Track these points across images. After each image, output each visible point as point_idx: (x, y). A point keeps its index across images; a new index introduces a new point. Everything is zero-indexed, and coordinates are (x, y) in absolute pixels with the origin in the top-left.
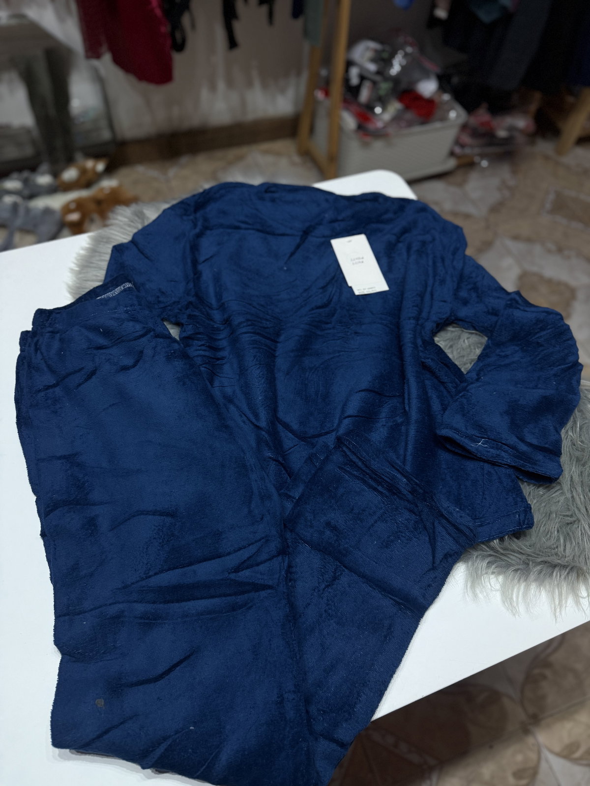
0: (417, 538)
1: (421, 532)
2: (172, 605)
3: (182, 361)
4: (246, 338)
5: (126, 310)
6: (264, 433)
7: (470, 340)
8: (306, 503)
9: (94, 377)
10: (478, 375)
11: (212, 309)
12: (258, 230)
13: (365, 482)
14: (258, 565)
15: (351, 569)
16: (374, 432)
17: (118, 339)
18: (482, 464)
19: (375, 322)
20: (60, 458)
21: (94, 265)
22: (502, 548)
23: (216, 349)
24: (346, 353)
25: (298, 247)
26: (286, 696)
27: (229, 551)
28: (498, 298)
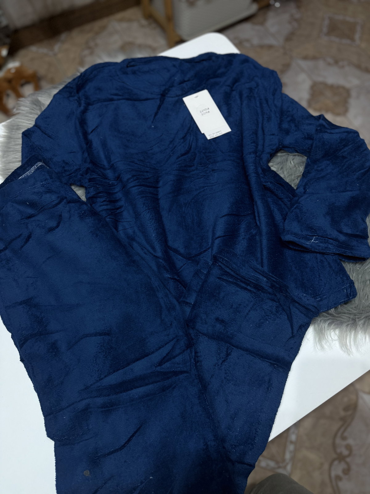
0: (279, 318)
1: (281, 313)
3: (92, 218)
4: (135, 190)
7: (295, 160)
8: (200, 307)
9: (30, 239)
10: (304, 189)
11: (105, 169)
12: (128, 99)
13: (238, 285)
14: (174, 357)
15: (237, 347)
16: (237, 244)
17: (42, 208)
18: (315, 254)
19: (225, 160)
20: (21, 303)
21: (12, 149)
22: (337, 314)
23: (116, 201)
24: (209, 187)
25: (159, 107)
27: (153, 350)
28: (310, 124)
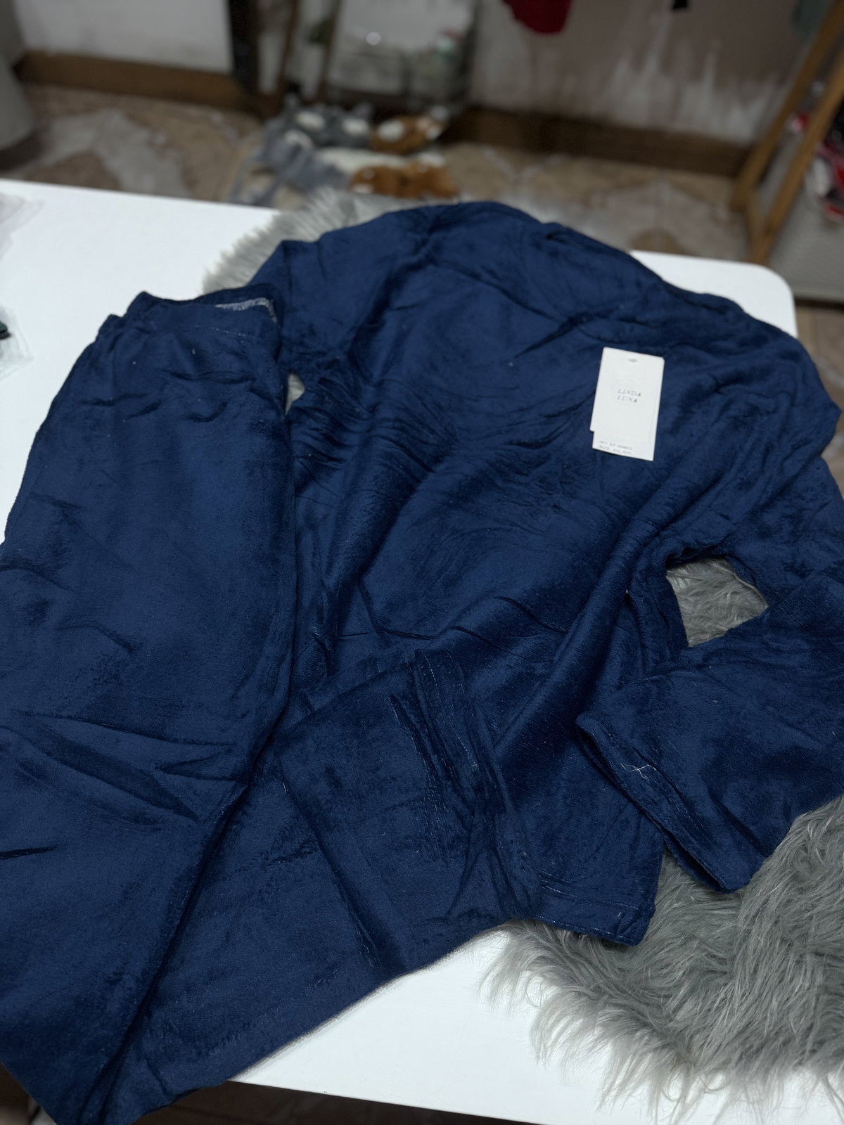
0: (446, 862)
1: (456, 856)
2: (69, 769)
3: (267, 440)
4: (381, 445)
5: (239, 337)
6: (324, 594)
7: (738, 597)
8: (319, 724)
9: (153, 412)
10: (705, 660)
11: (367, 380)
12: (505, 292)
13: (418, 739)
14: (199, 777)
15: (327, 854)
16: (489, 668)
17: (208, 373)
18: (624, 801)
19: (594, 503)
20: (56, 503)
21: (251, 258)
22: (570, 948)
23: (339, 445)
24: (522, 531)
25: (550, 338)
26: (126, 977)
27: (178, 737)
